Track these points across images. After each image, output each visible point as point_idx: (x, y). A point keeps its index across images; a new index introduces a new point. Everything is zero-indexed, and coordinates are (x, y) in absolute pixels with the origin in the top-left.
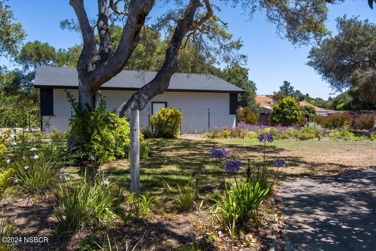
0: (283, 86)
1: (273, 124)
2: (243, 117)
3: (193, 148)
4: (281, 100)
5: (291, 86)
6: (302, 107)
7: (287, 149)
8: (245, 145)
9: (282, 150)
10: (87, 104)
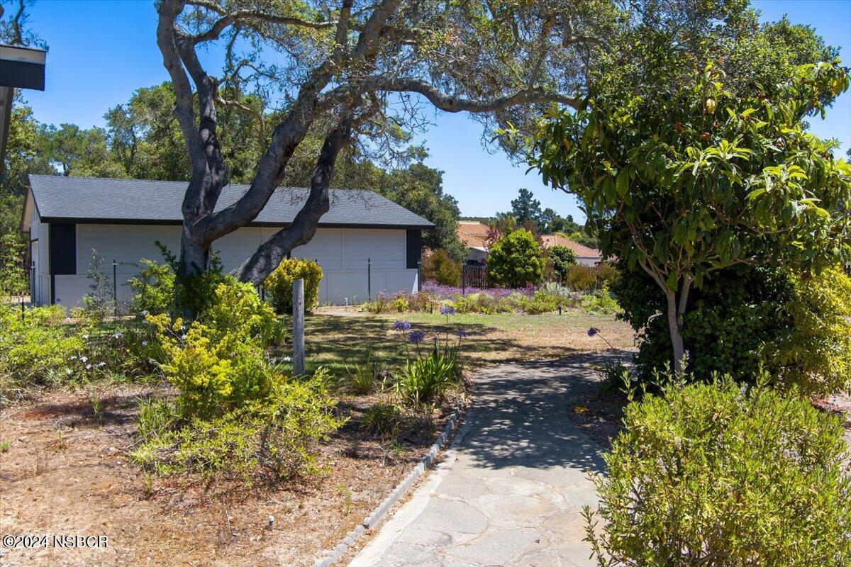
0: (518, 199)
1: (492, 284)
2: (432, 270)
3: (348, 329)
4: (507, 236)
5: (535, 200)
6: (549, 249)
7: (502, 328)
8: (434, 323)
9: (493, 330)
10: (193, 264)
